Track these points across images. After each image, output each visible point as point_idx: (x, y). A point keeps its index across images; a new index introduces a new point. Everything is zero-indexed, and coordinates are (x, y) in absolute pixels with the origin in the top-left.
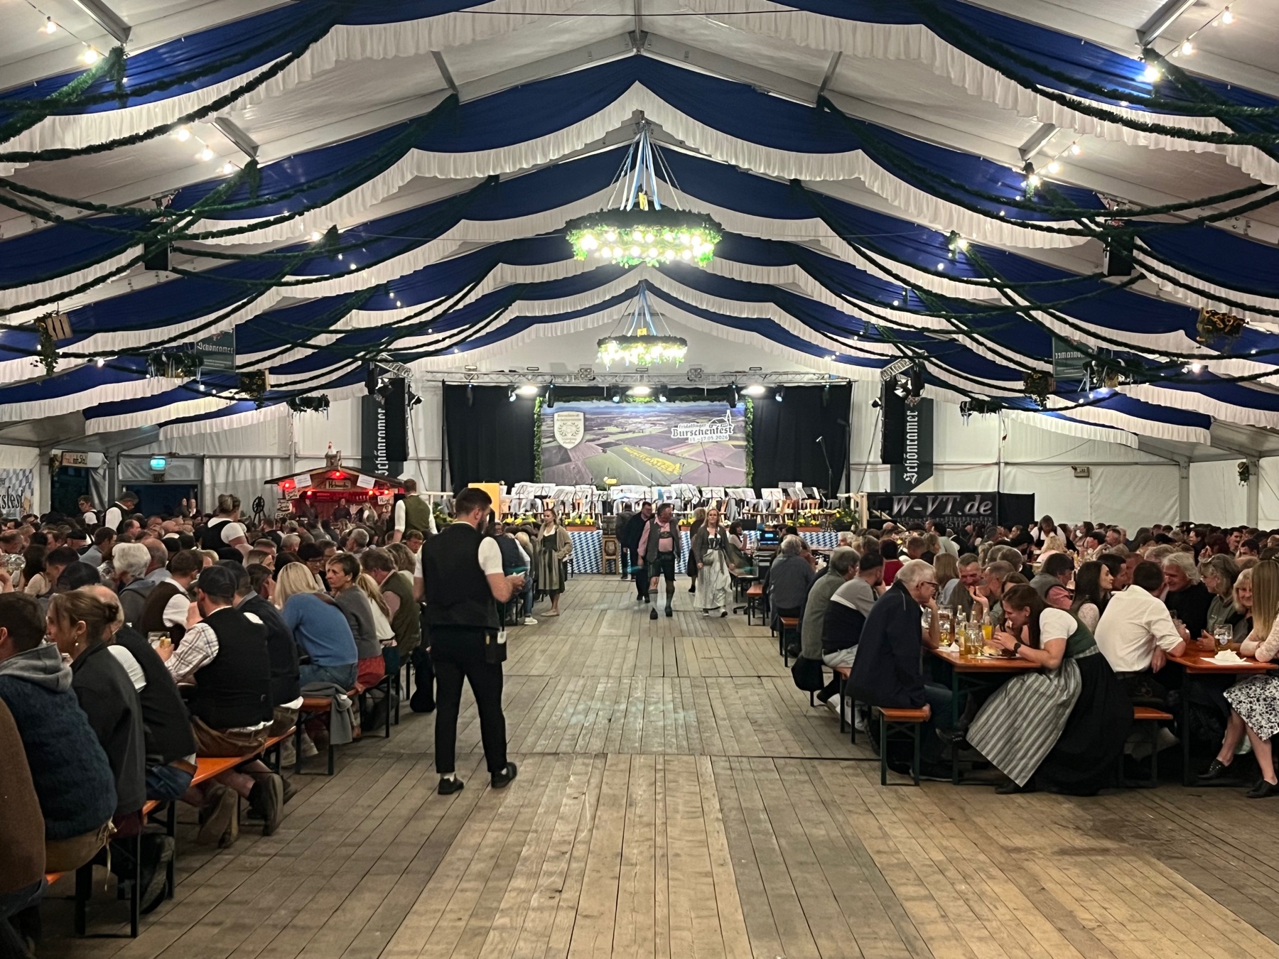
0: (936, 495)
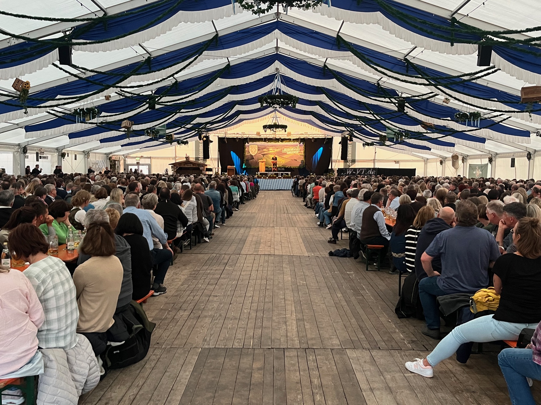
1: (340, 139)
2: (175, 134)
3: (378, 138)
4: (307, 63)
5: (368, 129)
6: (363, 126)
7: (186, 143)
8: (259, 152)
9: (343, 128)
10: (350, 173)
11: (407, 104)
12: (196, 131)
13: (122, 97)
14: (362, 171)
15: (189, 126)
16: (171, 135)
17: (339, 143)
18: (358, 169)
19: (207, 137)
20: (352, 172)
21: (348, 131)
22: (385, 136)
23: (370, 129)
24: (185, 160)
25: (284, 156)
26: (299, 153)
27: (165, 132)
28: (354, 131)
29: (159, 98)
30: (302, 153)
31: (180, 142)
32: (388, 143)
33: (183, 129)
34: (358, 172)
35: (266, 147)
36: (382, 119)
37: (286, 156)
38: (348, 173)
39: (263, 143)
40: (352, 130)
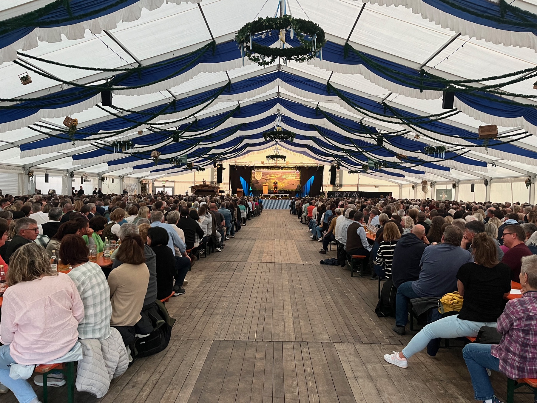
0: (346, 192)
1: (329, 168)
2: (194, 162)
3: (361, 167)
4: (303, 105)
5: (353, 159)
6: (349, 157)
7: (204, 169)
8: (263, 178)
9: (332, 159)
10: (338, 195)
11: (384, 139)
12: (212, 160)
13: (151, 132)
14: (347, 194)
15: (206, 156)
16: (191, 163)
17: (329, 171)
18: (344, 192)
19: (221, 165)
20: (340, 194)
21: (336, 161)
22: (367, 165)
23: (354, 160)
24: (202, 183)
25: (283, 181)
26: (296, 178)
27: (187, 160)
28: (341, 161)
29: (182, 133)
30: (298, 178)
31: (198, 169)
32: (369, 171)
33: (201, 159)
34: (344, 195)
35: (268, 174)
36: (364, 152)
37: (285, 181)
38: (336, 195)
39: (266, 170)
40: (339, 160)
